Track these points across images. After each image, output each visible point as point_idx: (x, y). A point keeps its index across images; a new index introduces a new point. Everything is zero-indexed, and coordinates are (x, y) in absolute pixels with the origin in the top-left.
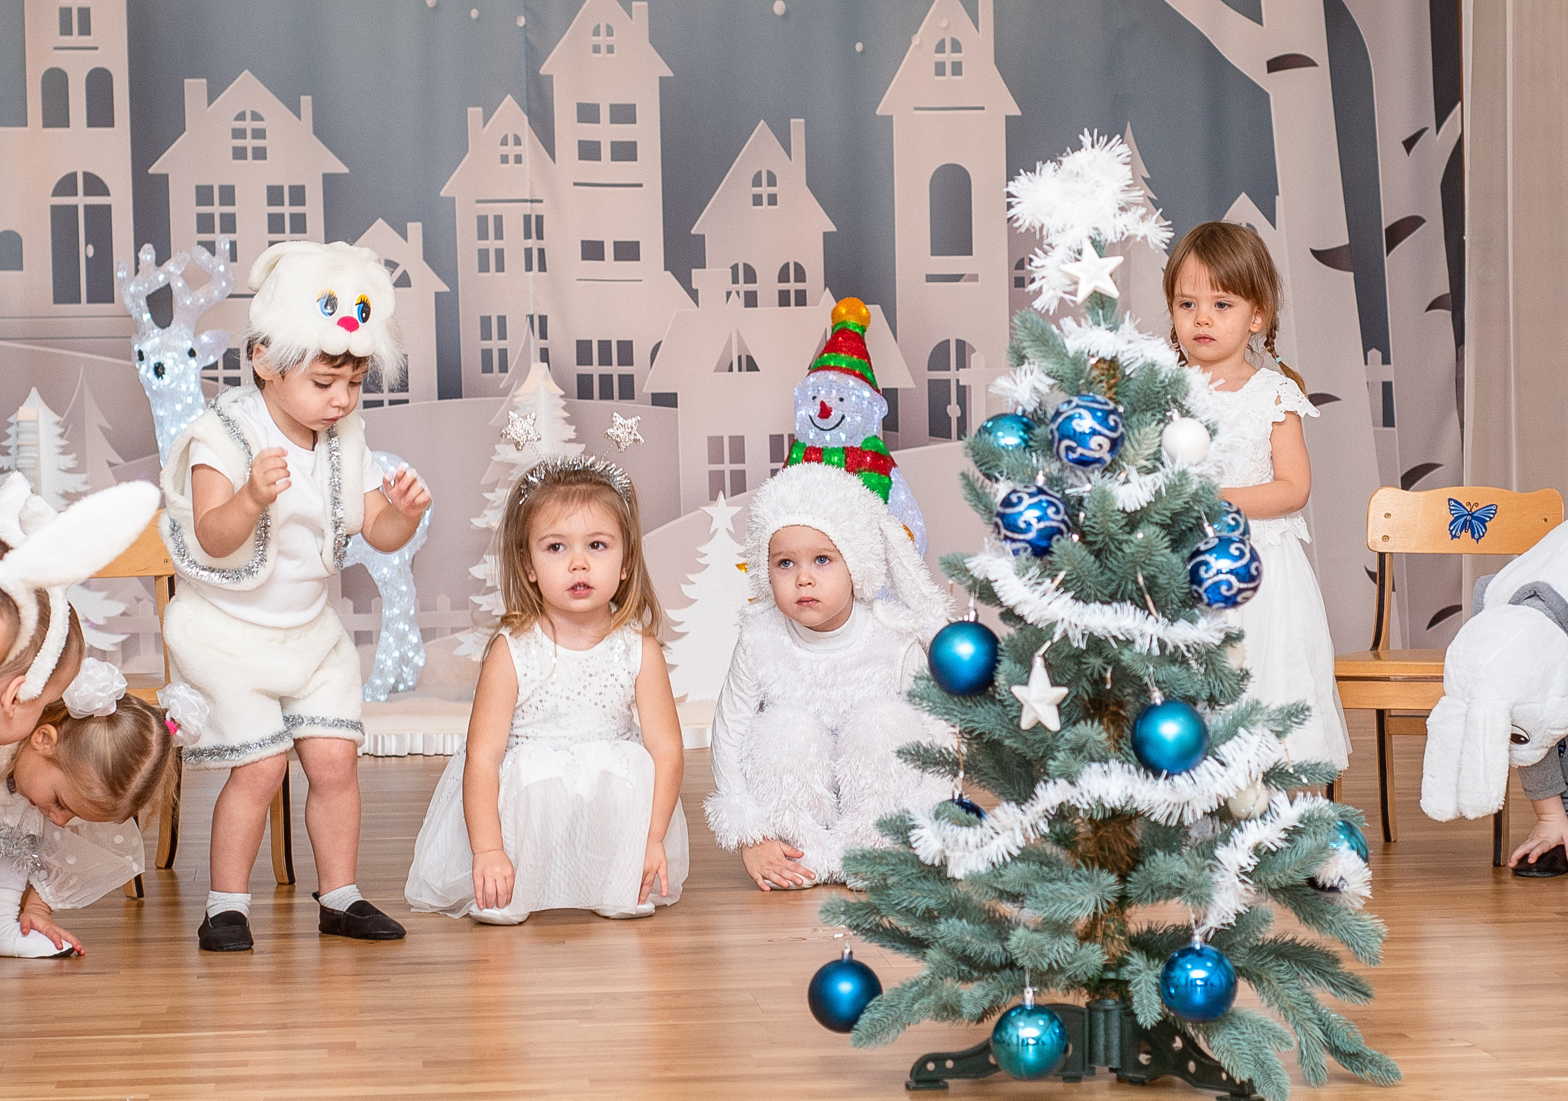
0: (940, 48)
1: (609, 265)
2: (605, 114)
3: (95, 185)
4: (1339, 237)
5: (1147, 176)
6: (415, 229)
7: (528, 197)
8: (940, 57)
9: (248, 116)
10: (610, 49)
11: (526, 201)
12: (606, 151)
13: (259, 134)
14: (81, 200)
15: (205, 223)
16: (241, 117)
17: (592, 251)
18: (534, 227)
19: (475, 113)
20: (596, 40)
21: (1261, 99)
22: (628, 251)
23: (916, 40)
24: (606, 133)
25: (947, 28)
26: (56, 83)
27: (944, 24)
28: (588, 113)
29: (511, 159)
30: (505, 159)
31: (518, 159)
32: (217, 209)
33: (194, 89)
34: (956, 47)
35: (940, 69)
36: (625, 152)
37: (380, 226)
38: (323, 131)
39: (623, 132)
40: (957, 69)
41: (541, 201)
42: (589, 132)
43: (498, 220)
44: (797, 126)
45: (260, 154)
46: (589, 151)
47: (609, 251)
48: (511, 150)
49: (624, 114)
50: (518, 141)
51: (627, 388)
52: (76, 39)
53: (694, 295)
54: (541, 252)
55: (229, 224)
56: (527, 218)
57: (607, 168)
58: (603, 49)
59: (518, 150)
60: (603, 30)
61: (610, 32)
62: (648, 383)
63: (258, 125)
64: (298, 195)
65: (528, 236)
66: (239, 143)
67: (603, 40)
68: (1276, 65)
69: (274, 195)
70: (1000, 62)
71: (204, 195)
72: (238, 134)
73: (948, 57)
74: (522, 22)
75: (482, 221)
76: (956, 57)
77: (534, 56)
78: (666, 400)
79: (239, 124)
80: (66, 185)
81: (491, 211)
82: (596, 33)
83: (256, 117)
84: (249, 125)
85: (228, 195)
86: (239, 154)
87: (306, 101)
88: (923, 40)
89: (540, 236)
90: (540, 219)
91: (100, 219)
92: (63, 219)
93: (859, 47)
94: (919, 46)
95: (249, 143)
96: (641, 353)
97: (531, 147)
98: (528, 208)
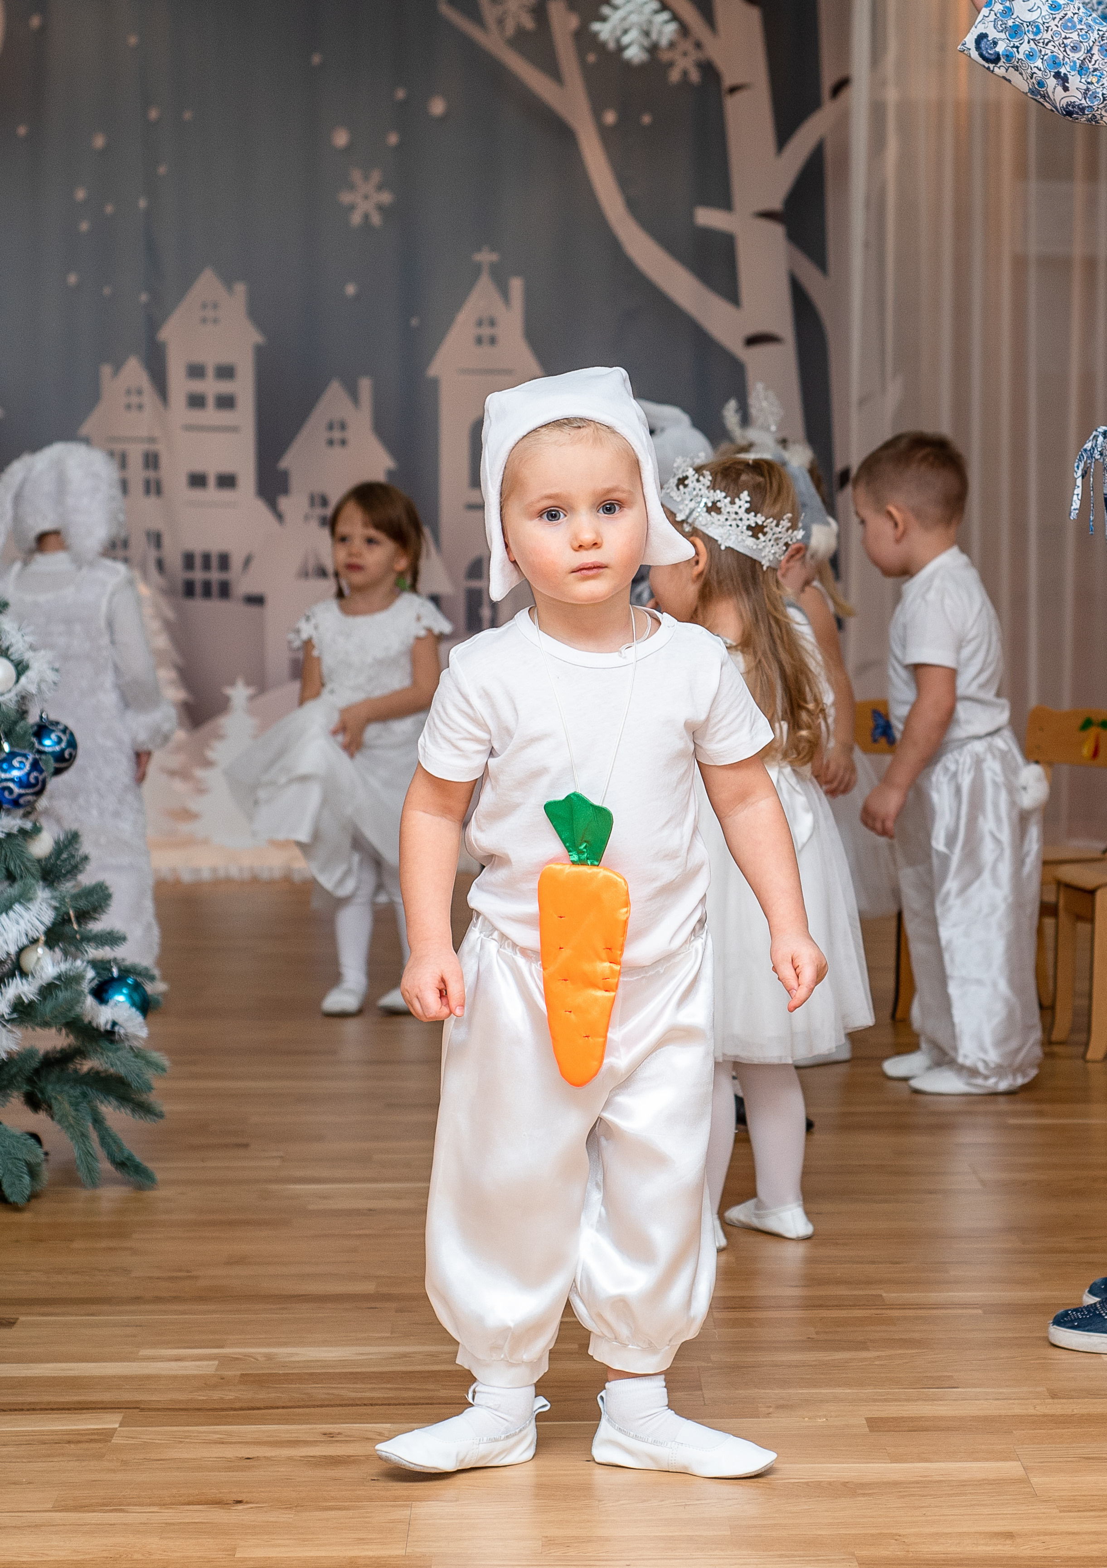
0: (480, 323)
1: (212, 493)
2: (210, 372)
7: (147, 437)
8: (479, 331)
10: (215, 321)
11: (145, 440)
12: (211, 401)
17: (197, 481)
18: (152, 461)
19: (106, 370)
20: (204, 313)
21: (738, 368)
22: (227, 481)
23: (460, 317)
24: (211, 387)
25: (485, 309)
27: (483, 305)
28: (196, 371)
29: (134, 407)
30: (129, 407)
31: (140, 407)
34: (492, 323)
35: (479, 341)
36: (226, 402)
39: (225, 387)
40: (493, 340)
41: (157, 441)
42: (198, 386)
43: (123, 455)
44: (365, 385)
46: (196, 401)
47: (212, 481)
48: (134, 400)
49: (226, 372)
50: (140, 393)
51: (225, 591)
53: (280, 517)
54: (158, 481)
56: (146, 454)
57: (211, 415)
58: (210, 320)
59: (140, 399)
60: (210, 306)
61: (215, 307)
62: (243, 585)
65: (147, 468)
67: (209, 313)
68: (753, 341)
70: (529, 334)
73: (486, 331)
74: (144, 298)
76: (492, 331)
77: (153, 324)
78: (256, 600)
81: (118, 448)
82: (204, 307)
88: (465, 319)
89: (156, 469)
90: (156, 455)
93: (414, 322)
94: (462, 322)
96: (236, 562)
97: (149, 397)
98: (146, 447)
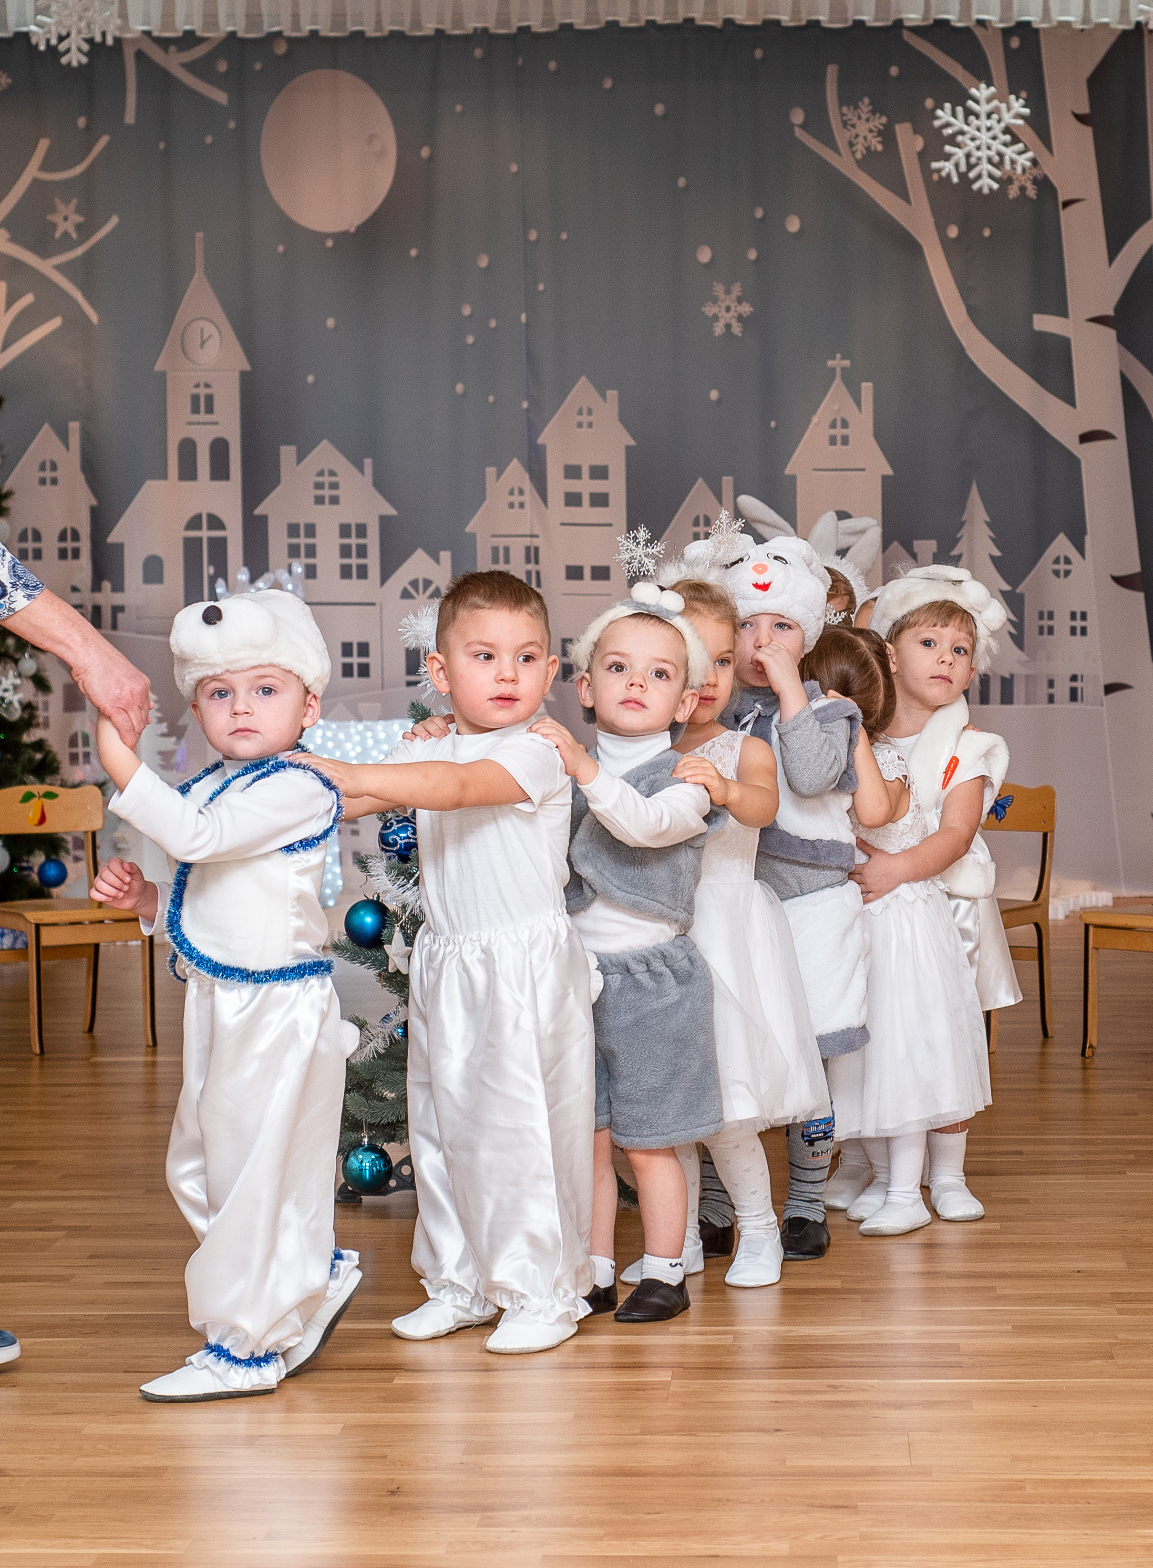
0: (833, 425)
1: (587, 583)
2: (585, 472)
3: (216, 523)
4: (1133, 566)
5: (988, 519)
6: (446, 556)
7: (528, 533)
8: (833, 432)
9: (326, 473)
10: (590, 425)
11: (526, 536)
12: (586, 500)
13: (334, 486)
14: (205, 534)
15: (294, 552)
16: (321, 473)
17: (574, 573)
18: (533, 555)
19: (491, 471)
20: (580, 418)
21: (1074, 463)
22: (601, 573)
23: (815, 419)
24: (586, 486)
25: (838, 411)
26: (188, 448)
27: (836, 407)
28: (572, 472)
29: (517, 505)
30: (511, 505)
31: (522, 505)
32: (302, 541)
33: (287, 453)
34: (845, 424)
35: (833, 441)
36: (600, 500)
37: (420, 554)
38: (380, 484)
39: (599, 486)
40: (845, 441)
41: (537, 536)
42: (574, 486)
43: (507, 550)
44: (727, 482)
45: (335, 500)
46: (573, 500)
47: (587, 573)
48: (516, 498)
49: (599, 472)
50: (521, 492)
52: (202, 417)
54: (538, 573)
55: (311, 551)
56: (528, 549)
57: (586, 512)
58: (585, 425)
59: (521, 498)
60: (585, 411)
61: (590, 412)
63: (333, 479)
64: (362, 530)
65: (528, 561)
66: (320, 492)
67: (584, 418)
68: (1086, 438)
69: (345, 530)
70: (879, 435)
71: (293, 530)
72: (319, 486)
73: (839, 432)
74: (525, 405)
75: (495, 550)
76: (845, 431)
77: (534, 429)
79: (320, 479)
80: (194, 523)
81: (501, 543)
82: (580, 413)
83: (332, 473)
84: (327, 479)
85: (311, 531)
86: (319, 500)
87: (368, 462)
88: (820, 421)
89: (537, 562)
90: (537, 549)
91: (219, 547)
92: (192, 547)
93: (773, 424)
94: (817, 424)
95: (327, 493)
97: (530, 496)
98: (528, 541)
